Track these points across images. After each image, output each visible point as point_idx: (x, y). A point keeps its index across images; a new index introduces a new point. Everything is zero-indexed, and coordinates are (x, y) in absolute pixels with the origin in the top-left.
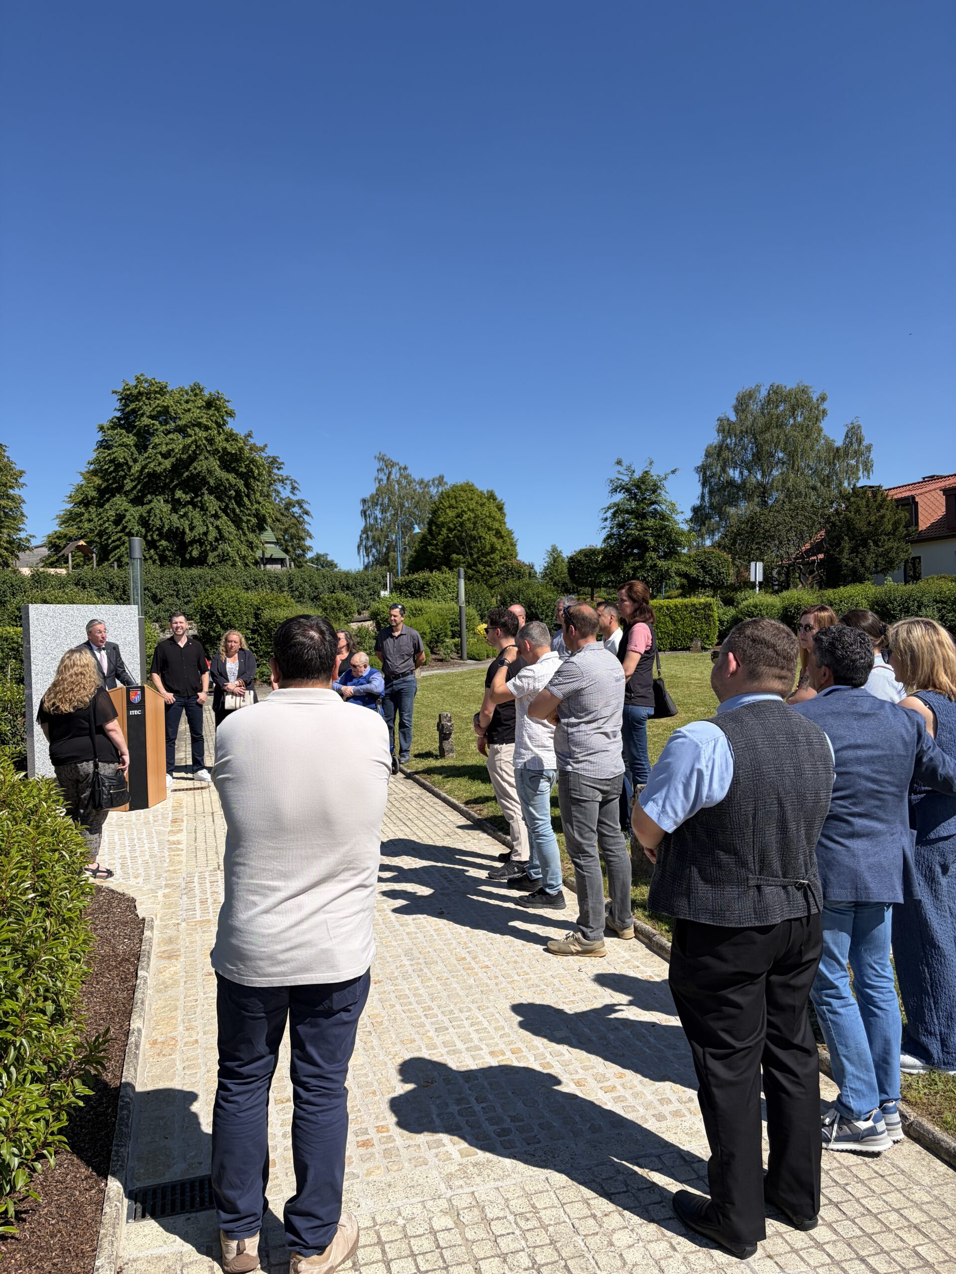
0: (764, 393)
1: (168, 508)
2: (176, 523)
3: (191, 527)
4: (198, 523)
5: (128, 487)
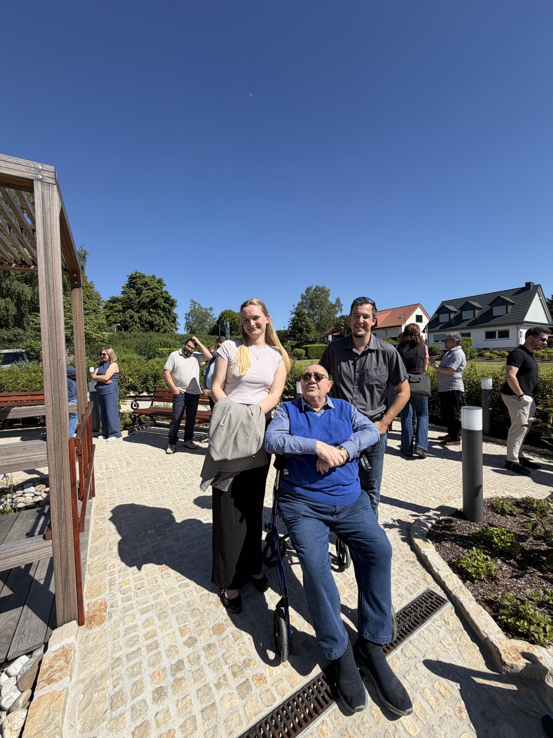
0: (314, 288)
1: (147, 314)
2: (150, 319)
3: (156, 320)
4: (157, 319)
5: (135, 307)
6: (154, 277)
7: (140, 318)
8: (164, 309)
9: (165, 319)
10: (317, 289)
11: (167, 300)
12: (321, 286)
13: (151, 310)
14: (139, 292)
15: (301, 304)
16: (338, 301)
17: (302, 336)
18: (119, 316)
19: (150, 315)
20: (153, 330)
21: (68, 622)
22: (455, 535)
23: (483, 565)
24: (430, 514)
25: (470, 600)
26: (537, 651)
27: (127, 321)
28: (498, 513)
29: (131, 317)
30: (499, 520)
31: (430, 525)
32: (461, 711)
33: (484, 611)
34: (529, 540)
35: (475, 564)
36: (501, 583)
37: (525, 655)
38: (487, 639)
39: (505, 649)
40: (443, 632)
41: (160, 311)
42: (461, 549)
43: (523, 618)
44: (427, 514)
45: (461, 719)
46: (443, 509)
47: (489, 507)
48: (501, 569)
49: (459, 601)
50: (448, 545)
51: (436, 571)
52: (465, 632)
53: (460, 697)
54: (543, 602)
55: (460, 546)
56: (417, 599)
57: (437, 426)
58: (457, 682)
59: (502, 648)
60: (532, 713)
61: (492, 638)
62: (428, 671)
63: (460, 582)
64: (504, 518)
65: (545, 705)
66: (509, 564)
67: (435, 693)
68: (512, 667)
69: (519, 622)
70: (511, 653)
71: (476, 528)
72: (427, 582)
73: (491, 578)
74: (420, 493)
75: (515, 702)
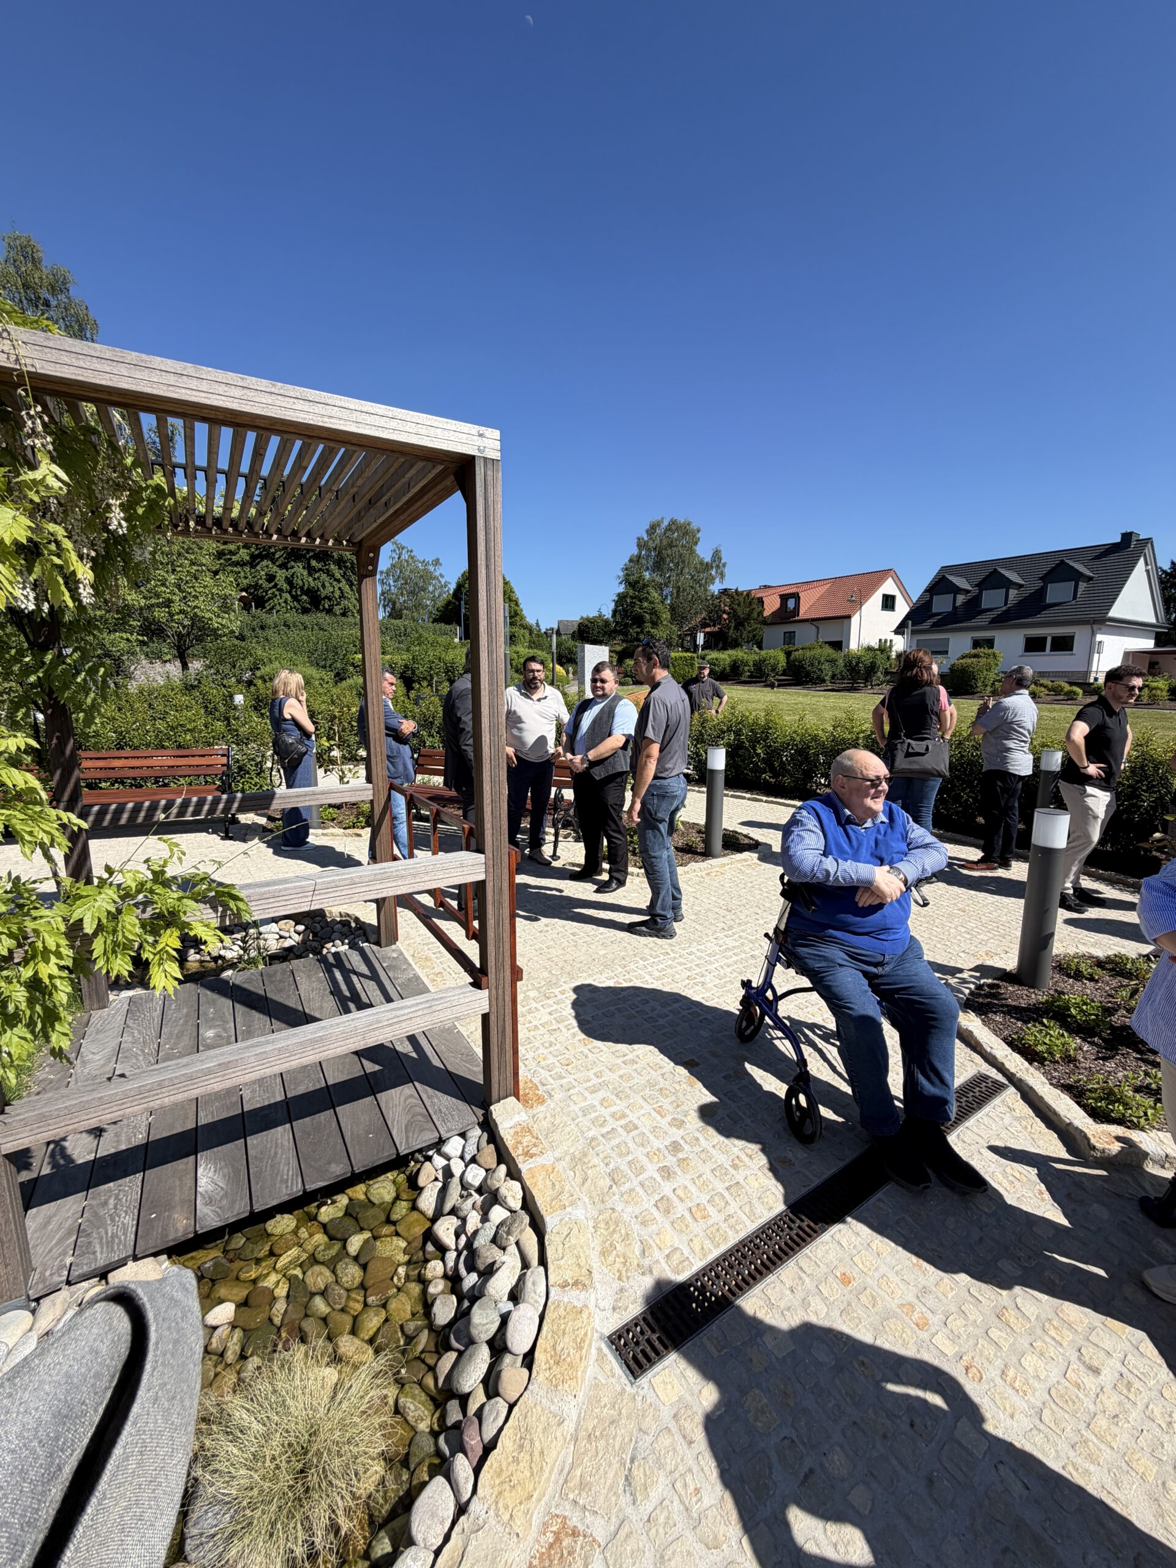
0: (666, 523)
1: (305, 573)
2: (312, 584)
3: (324, 586)
4: (327, 584)
5: (277, 556)
7: (289, 581)
9: (344, 584)
10: (673, 526)
12: (681, 520)
13: (314, 563)
15: (635, 560)
16: (717, 555)
17: (642, 632)
18: (242, 574)
19: (310, 574)
20: (317, 609)
21: (504, 1098)
22: (1007, 1006)
23: (1058, 1042)
24: (965, 975)
25: (1043, 1084)
26: (1135, 1136)
27: (261, 586)
28: (1069, 976)
29: (271, 578)
30: (1073, 987)
31: (967, 991)
32: (1041, 1193)
33: (1063, 1096)
34: (1119, 1013)
35: (1047, 1041)
36: (1083, 1065)
37: (1118, 1139)
38: (1070, 1124)
39: (1094, 1134)
40: (1008, 1119)
41: (332, 567)
42: (1019, 1024)
43: (1118, 1101)
44: (958, 975)
45: (1043, 1200)
46: (983, 970)
47: (1055, 968)
48: (1081, 1049)
49: (1028, 1085)
50: (998, 1018)
51: (989, 1050)
52: (1038, 1120)
53: (1038, 1181)
54: (1141, 1087)
55: (1018, 1019)
58: (1033, 1167)
59: (1091, 1133)
60: (1126, 1195)
61: (1077, 1123)
62: (996, 1157)
63: (1026, 1064)
64: (1079, 984)
65: (1144, 1188)
66: (1092, 1043)
67: (1008, 1177)
68: (1103, 1151)
69: (1112, 1106)
70: (1102, 1137)
71: (1038, 997)
72: (976, 1064)
73: (1069, 1059)
74: (939, 946)
75: (1106, 1186)
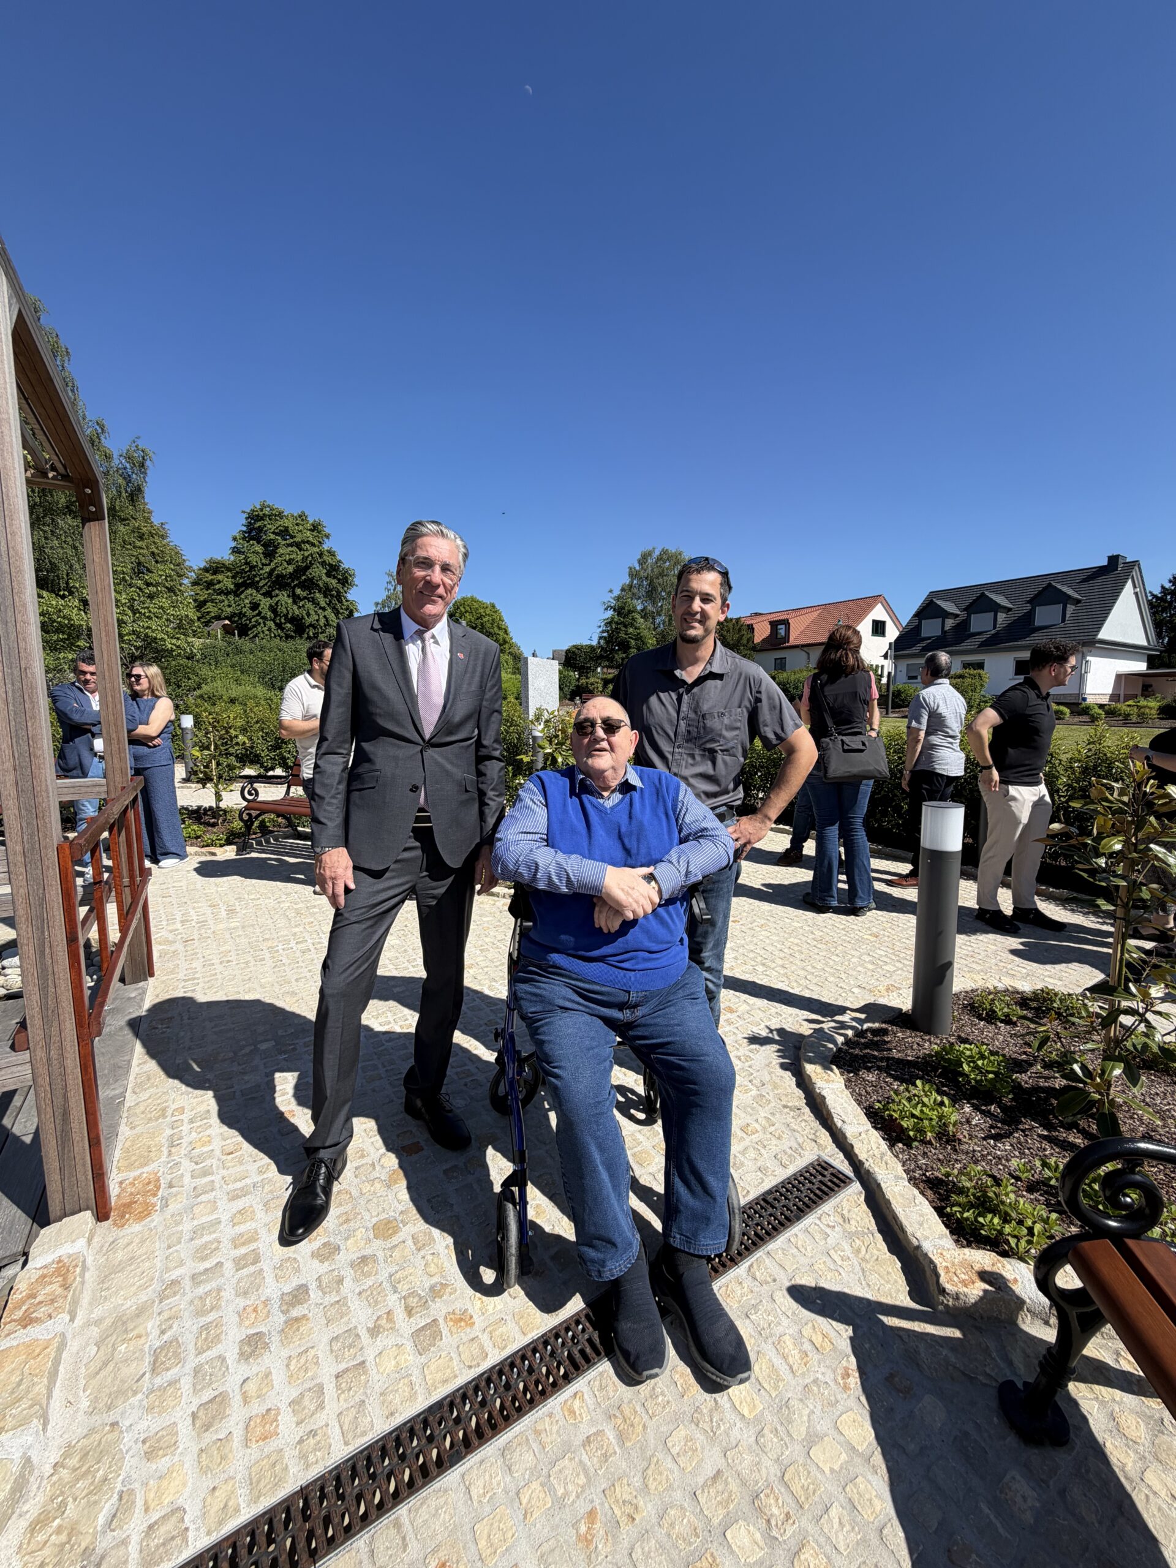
0: (657, 553)
1: (290, 601)
3: (308, 615)
5: (261, 584)
6: (302, 517)
7: (273, 609)
8: (327, 591)
9: (329, 612)
10: (664, 556)
11: (333, 569)
12: (672, 550)
13: (298, 591)
14: (270, 551)
15: (627, 589)
18: (226, 603)
19: (295, 602)
20: (301, 637)
21: (73, 1213)
22: (888, 1059)
23: (934, 1114)
24: (846, 1018)
25: (897, 1178)
26: (1010, 1269)
27: (244, 615)
28: (981, 1018)
29: (255, 606)
30: (982, 1032)
31: (840, 1040)
32: (846, 1375)
33: (920, 1198)
34: (1034, 1069)
35: (917, 1112)
36: (964, 1147)
37: (984, 1276)
38: (919, 1247)
39: (949, 1265)
40: (835, 1236)
41: (318, 595)
42: (896, 1085)
43: (994, 1211)
44: (838, 1018)
45: (846, 1388)
46: (872, 1010)
47: (965, 1006)
48: (968, 1122)
49: (876, 1181)
50: (871, 1077)
51: (839, 1124)
52: (879, 1237)
53: (849, 1350)
54: (1038, 1182)
55: (896, 1078)
56: (795, 1177)
57: (888, 850)
58: (848, 1324)
59: (944, 1264)
60: (981, 1378)
61: (928, 1247)
62: (794, 1305)
63: (884, 1145)
64: (991, 1028)
65: (1010, 1363)
66: (986, 1114)
67: (802, 1344)
68: (957, 1297)
69: (984, 1217)
70: (958, 1272)
71: (931, 1046)
72: (819, 1146)
73: (946, 1137)
74: (831, 979)
75: (953, 1360)
